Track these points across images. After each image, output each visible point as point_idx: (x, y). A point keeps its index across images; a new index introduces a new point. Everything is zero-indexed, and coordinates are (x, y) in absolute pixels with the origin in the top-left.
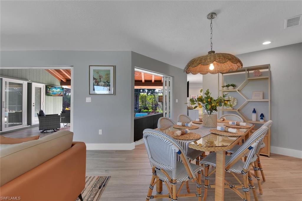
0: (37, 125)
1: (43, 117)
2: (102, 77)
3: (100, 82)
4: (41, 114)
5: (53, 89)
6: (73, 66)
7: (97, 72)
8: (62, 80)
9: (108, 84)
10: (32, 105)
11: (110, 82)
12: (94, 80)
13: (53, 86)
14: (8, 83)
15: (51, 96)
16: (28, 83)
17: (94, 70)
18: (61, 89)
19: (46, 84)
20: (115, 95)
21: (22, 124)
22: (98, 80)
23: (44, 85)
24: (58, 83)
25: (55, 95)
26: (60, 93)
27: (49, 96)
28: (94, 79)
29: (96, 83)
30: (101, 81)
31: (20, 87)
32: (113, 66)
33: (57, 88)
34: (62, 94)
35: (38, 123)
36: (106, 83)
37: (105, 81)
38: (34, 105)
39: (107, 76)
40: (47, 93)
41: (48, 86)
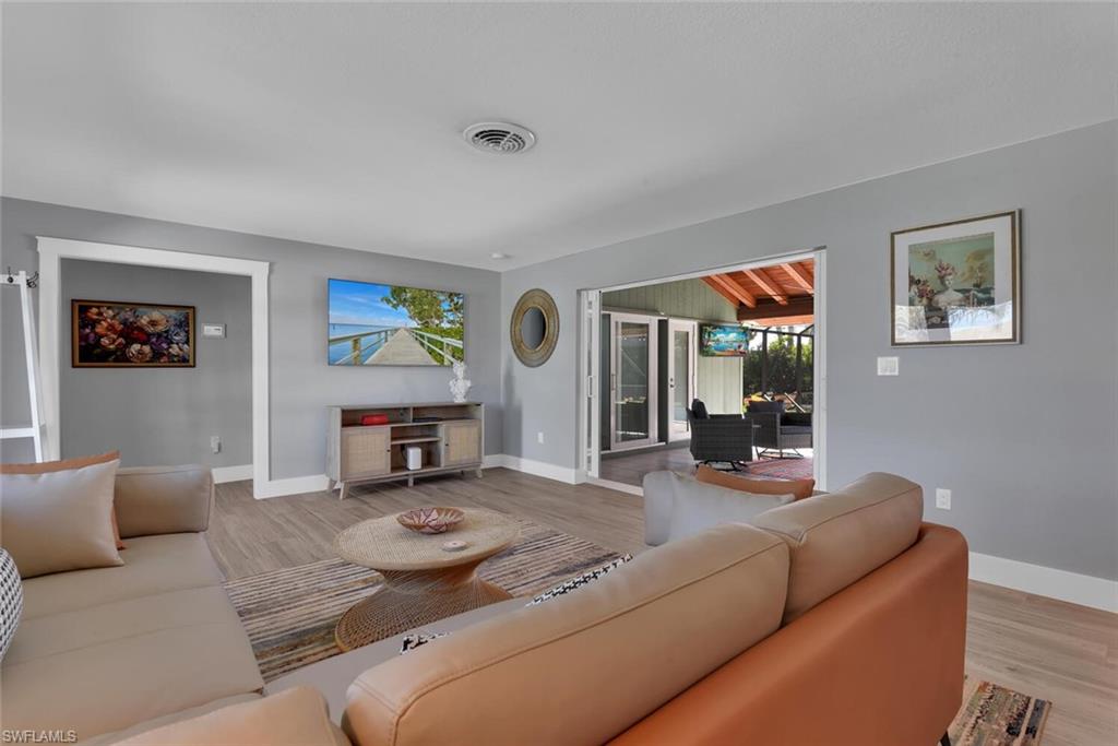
0: (686, 441)
1: (704, 420)
2: (949, 271)
3: (939, 292)
4: (697, 413)
5: (719, 336)
6: (824, 247)
7: (929, 253)
8: (741, 304)
9: (980, 295)
10: (670, 383)
11: (992, 288)
12: (914, 288)
13: (716, 324)
14: (620, 326)
15: (713, 355)
16: (660, 321)
17: (913, 249)
18: (739, 333)
19: (701, 321)
20: (1021, 342)
21: (647, 437)
22: (934, 285)
23: (695, 323)
24: (730, 314)
25: (723, 352)
26: (736, 345)
27: (707, 355)
28: (913, 281)
29: (921, 296)
30: (947, 289)
31: (643, 332)
32: (1012, 214)
33: (728, 330)
34: (742, 349)
35: (688, 435)
36: (972, 293)
37: (967, 286)
38: (673, 383)
39: (978, 264)
40: (703, 349)
41: (706, 325)
